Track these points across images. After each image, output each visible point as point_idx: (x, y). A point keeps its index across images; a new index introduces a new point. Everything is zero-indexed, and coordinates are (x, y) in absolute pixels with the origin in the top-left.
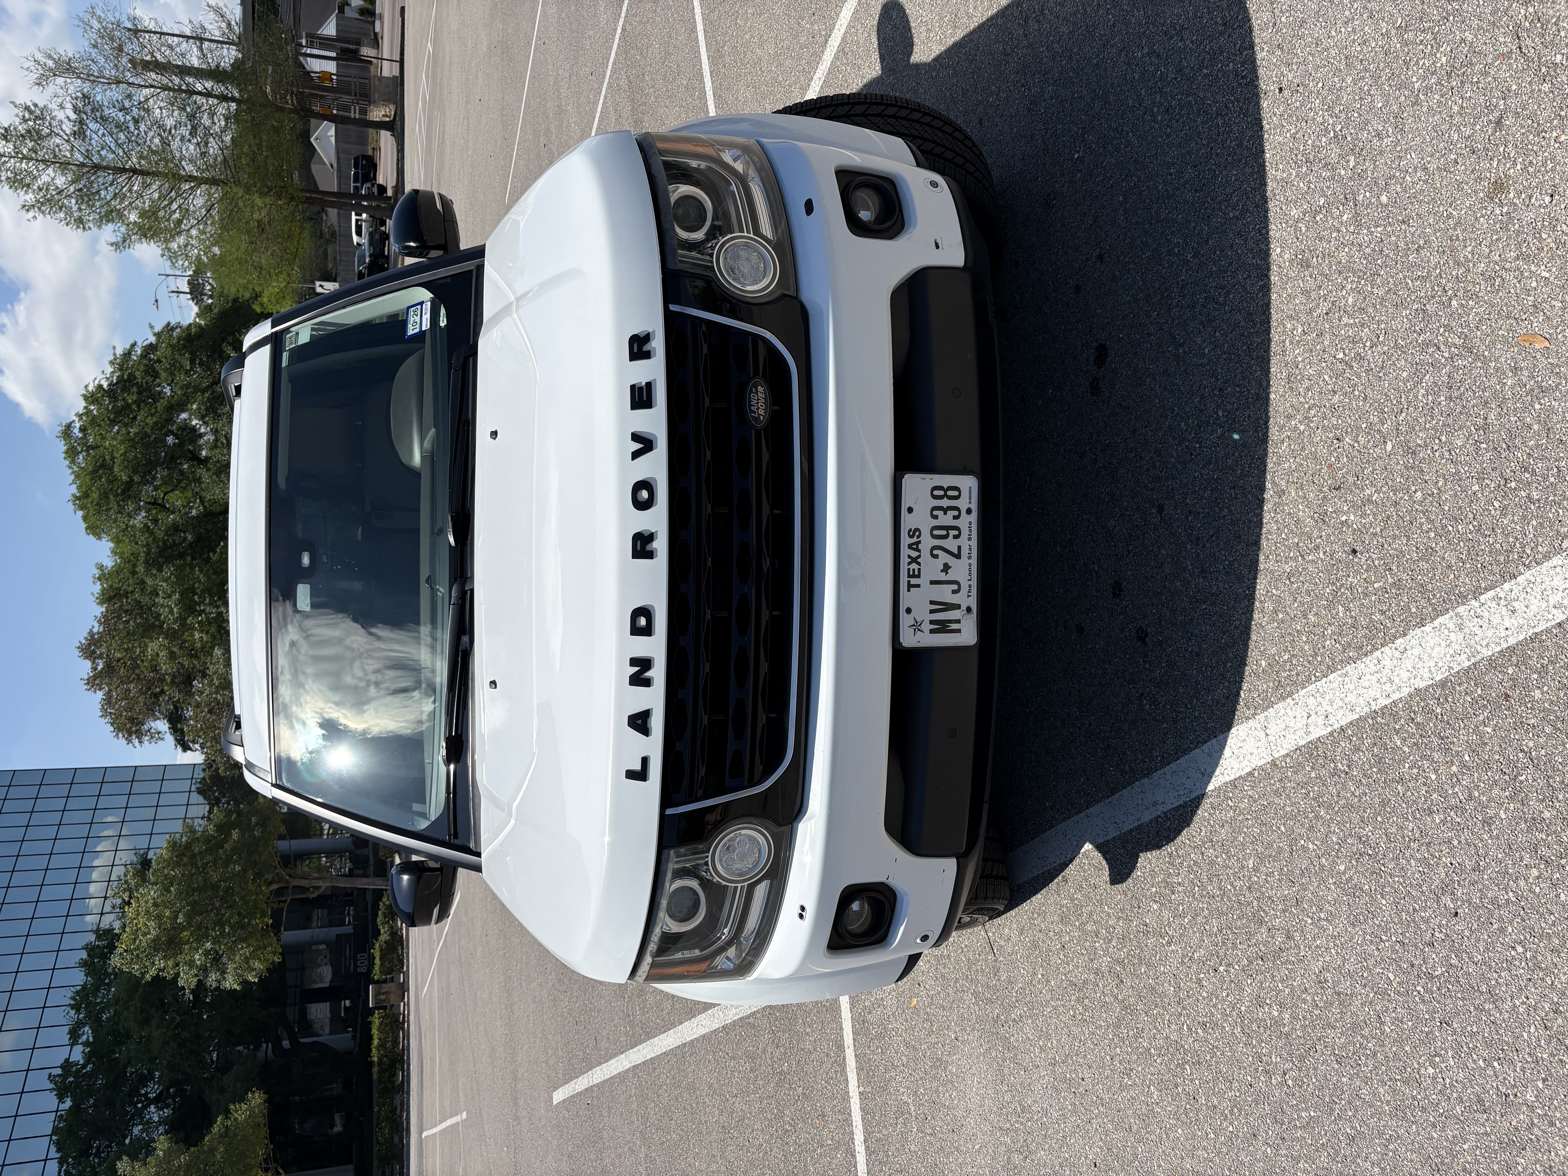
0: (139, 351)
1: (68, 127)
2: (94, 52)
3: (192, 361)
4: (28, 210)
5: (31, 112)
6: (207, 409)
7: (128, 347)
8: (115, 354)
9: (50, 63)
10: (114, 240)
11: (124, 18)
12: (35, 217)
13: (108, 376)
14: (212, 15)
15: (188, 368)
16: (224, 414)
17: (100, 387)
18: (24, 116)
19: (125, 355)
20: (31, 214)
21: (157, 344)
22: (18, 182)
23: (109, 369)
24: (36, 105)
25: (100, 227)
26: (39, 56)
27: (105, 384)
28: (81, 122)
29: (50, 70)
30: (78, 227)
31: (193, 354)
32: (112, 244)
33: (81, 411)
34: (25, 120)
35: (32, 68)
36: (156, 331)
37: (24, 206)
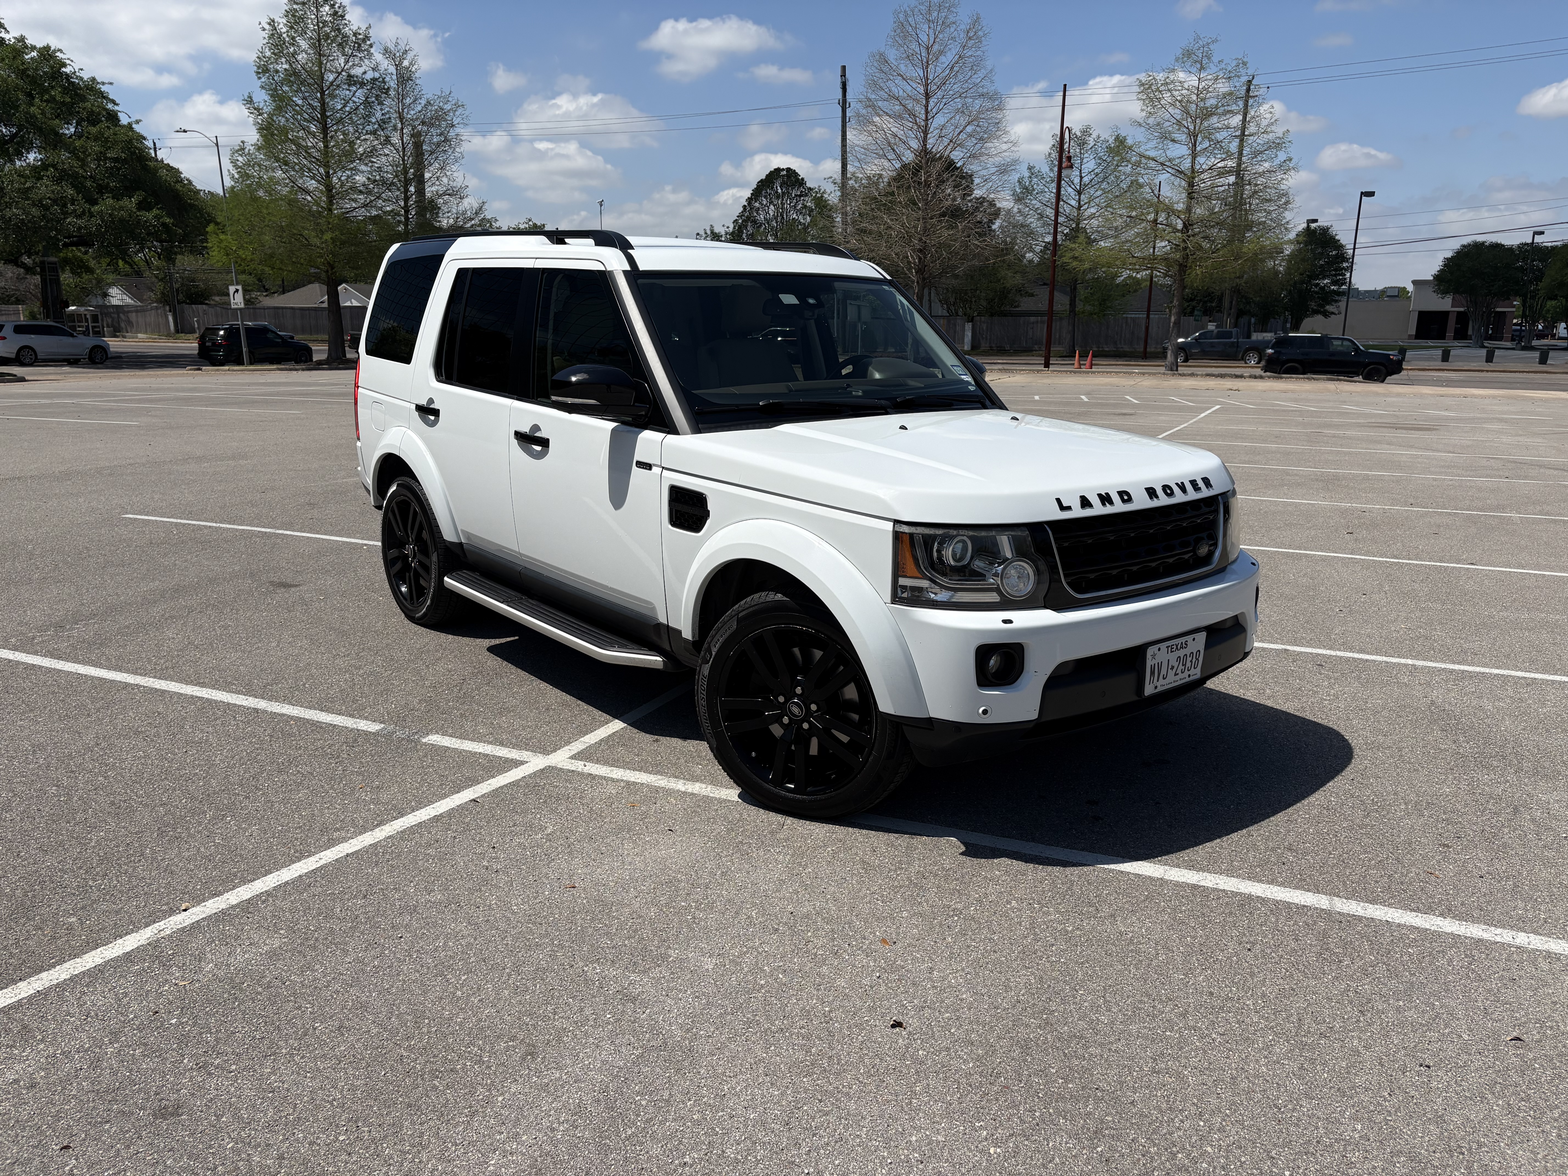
0: (110, 106)
1: (357, 71)
2: (423, 102)
3: (116, 160)
4: (269, 24)
5: (364, 41)
6: (63, 170)
7: (111, 97)
8: (103, 84)
9: (406, 63)
10: (255, 100)
11: (458, 130)
12: (264, 30)
13: (78, 74)
14: (476, 206)
15: (109, 155)
16: (62, 187)
17: (64, 65)
18: (360, 34)
19: (102, 93)
20: (267, 27)
21: (120, 126)
22: (295, 20)
23: (86, 76)
24: (371, 46)
25: (262, 87)
26: (410, 56)
27: (68, 70)
28: (362, 84)
29: (401, 63)
30: (259, 68)
31: (125, 161)
32: (250, 97)
33: (30, 41)
34: (355, 34)
35: (399, 47)
36: (134, 126)
37: (273, 21)
